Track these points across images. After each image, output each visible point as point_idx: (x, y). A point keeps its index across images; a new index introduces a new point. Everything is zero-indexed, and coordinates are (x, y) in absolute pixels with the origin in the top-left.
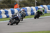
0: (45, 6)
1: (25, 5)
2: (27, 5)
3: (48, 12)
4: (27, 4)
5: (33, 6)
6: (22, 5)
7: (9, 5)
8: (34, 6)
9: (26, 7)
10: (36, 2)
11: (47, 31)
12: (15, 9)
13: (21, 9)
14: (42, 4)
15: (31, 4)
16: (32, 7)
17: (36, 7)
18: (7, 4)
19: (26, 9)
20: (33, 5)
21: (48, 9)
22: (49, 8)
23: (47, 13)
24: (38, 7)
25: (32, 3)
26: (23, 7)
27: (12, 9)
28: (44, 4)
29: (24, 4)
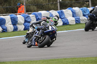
0: (76, 9)
1: (38, 8)
2: (41, 8)
3: (83, 20)
4: (43, 6)
5: (54, 10)
6: (32, 7)
7: (7, 8)
8: (56, 9)
9: (40, 12)
10: (60, 2)
11: (80, 58)
12: (18, 16)
13: (30, 15)
14: (71, 6)
15: (50, 5)
16: (51, 11)
17: (59, 11)
18: (4, 5)
19: (40, 14)
20: (53, 7)
21: (82, 15)
22: (85, 14)
23: (81, 22)
24: (64, 10)
25: (51, 3)
26: (35, 11)
27: (13, 15)
28: (75, 5)
29: (36, 5)
